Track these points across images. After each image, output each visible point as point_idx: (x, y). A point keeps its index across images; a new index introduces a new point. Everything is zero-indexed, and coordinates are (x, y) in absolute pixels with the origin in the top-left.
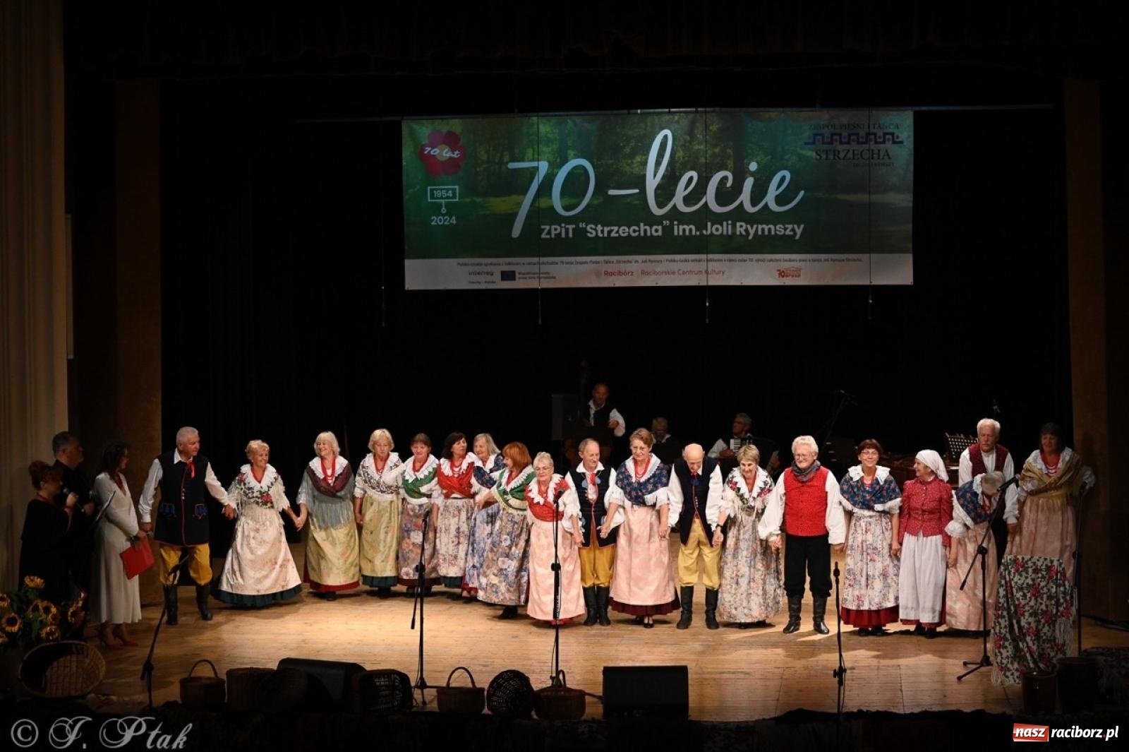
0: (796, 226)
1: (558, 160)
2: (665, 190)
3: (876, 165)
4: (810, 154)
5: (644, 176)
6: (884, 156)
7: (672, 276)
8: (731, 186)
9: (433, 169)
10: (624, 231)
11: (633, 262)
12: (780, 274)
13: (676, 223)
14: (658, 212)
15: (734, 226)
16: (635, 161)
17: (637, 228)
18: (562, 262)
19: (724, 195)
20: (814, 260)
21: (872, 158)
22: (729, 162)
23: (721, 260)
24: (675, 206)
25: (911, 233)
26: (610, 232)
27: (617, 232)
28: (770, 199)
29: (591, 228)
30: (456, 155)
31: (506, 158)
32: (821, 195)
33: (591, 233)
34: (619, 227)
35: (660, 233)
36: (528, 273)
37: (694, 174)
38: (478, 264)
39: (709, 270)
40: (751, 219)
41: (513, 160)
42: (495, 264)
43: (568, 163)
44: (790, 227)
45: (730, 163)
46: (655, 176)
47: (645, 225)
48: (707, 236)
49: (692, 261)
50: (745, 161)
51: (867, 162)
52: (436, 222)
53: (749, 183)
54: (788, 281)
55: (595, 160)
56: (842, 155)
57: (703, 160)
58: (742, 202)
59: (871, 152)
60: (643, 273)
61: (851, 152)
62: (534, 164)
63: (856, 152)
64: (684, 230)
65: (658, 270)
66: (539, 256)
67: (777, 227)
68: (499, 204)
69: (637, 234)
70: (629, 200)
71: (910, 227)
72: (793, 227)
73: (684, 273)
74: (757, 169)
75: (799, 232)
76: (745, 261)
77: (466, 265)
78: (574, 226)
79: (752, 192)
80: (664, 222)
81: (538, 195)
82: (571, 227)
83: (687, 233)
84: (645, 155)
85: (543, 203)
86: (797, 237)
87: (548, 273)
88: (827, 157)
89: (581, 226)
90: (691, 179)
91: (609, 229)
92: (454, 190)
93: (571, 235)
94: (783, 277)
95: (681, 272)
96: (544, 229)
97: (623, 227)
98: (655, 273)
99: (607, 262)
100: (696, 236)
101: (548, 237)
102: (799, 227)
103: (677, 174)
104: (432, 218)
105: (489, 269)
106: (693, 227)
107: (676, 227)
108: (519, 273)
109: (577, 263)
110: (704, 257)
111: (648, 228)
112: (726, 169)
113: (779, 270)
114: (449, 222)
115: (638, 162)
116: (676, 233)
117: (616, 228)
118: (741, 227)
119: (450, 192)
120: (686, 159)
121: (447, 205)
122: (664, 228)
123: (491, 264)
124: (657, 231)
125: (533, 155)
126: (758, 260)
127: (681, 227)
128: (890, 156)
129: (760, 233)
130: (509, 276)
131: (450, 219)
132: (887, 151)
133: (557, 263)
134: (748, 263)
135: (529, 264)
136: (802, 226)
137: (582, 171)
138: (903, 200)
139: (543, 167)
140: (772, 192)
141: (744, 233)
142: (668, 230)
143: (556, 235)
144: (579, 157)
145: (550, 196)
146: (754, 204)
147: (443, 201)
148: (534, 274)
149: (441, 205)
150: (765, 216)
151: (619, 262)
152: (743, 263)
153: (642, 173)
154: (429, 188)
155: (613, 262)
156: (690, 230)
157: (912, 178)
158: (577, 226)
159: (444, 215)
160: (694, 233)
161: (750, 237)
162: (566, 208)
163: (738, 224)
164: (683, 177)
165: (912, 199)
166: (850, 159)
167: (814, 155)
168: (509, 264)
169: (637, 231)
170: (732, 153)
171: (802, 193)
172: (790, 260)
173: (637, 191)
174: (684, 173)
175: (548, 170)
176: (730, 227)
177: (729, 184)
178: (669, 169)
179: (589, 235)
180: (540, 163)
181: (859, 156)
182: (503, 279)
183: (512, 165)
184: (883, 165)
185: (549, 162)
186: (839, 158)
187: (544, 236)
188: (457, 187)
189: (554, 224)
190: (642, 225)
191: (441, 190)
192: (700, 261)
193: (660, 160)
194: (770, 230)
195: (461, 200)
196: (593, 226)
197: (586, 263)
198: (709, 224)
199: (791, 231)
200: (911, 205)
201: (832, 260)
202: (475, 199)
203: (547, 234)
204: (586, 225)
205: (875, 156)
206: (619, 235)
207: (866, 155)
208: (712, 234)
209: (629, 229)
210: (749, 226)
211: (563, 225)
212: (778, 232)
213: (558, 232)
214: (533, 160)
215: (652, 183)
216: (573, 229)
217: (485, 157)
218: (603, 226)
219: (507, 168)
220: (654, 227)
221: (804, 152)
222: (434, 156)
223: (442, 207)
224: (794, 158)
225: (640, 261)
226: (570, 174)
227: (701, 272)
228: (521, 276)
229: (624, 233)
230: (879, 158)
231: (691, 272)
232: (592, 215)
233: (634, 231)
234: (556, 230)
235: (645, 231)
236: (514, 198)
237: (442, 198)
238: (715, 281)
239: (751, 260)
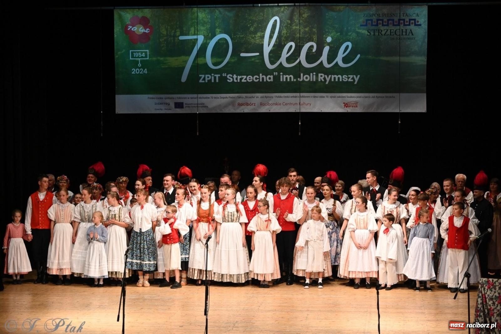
0: (355, 76)
1: (210, 35)
2: (275, 54)
3: (404, 38)
4: (365, 32)
5: (263, 45)
6: (410, 33)
7: (279, 106)
8: (315, 52)
9: (133, 39)
10: (250, 79)
11: (255, 97)
12: (344, 105)
13: (281, 74)
14: (270, 67)
15: (317, 76)
16: (256, 36)
17: (258, 77)
18: (212, 97)
19: (311, 57)
20: (366, 97)
21: (402, 35)
22: (314, 36)
23: (309, 97)
24: (281, 63)
25: (425, 81)
26: (241, 79)
27: (246, 79)
28: (339, 60)
29: (230, 76)
30: (147, 31)
31: (178, 33)
32: (370, 57)
33: (230, 80)
34: (247, 77)
35: (272, 80)
36: (192, 104)
37: (293, 44)
38: (161, 98)
39: (302, 102)
40: (327, 72)
41: (182, 34)
42: (171, 98)
43: (216, 36)
44: (351, 76)
45: (315, 38)
46: (269, 45)
47: (262, 75)
48: (300, 82)
49: (292, 97)
50: (324, 36)
51: (399, 37)
52: (135, 72)
53: (326, 49)
54: (349, 110)
55: (232, 35)
56: (383, 33)
57: (298, 35)
58: (322, 62)
59: (401, 30)
60: (262, 104)
61: (389, 31)
62: (195, 37)
63: (392, 31)
64: (286, 78)
65: (270, 102)
66: (197, 93)
67: (344, 76)
68: (174, 61)
69: (258, 80)
70: (253, 59)
71: (425, 77)
72: (353, 77)
73: (286, 104)
74: (331, 41)
75: (357, 80)
76: (324, 97)
77: (153, 98)
78: (219, 75)
79: (328, 55)
80: (274, 73)
81: (197, 56)
82: (217, 76)
83: (288, 80)
84: (262, 32)
85: (200, 61)
86: (356, 83)
87: (204, 104)
88: (374, 33)
89: (223, 75)
90: (291, 47)
91: (241, 77)
92: (146, 53)
93: (217, 81)
94: (347, 107)
95: (284, 104)
96: (201, 77)
97: (249, 77)
98: (268, 104)
99: (239, 97)
100: (294, 81)
101: (204, 81)
102: (357, 78)
103: (283, 44)
104: (133, 70)
105: (168, 101)
106: (292, 76)
107: (281, 76)
108: (186, 104)
109: (221, 98)
110: (298, 94)
111: (264, 77)
112: (312, 41)
113: (344, 103)
114: (143, 72)
115: (259, 36)
116: (281, 80)
117: (245, 77)
118: (321, 77)
119: (144, 54)
120: (288, 34)
121: (141, 61)
122: (274, 77)
123: (169, 98)
124: (270, 78)
125: (195, 32)
126: (331, 97)
127: (285, 76)
128: (413, 33)
129: (333, 80)
130: (179, 105)
131: (144, 70)
132: (411, 30)
133: (209, 98)
134: (326, 99)
135: (192, 98)
136: (359, 76)
137: (225, 42)
138: (421, 60)
139: (201, 39)
140: (341, 55)
141: (323, 80)
142: (277, 78)
143: (208, 80)
144: (222, 33)
145: (205, 57)
146: (329, 63)
147: (139, 59)
148: (195, 104)
149: (138, 61)
150: (336, 70)
151: (246, 97)
152: (322, 98)
153: (261, 43)
154: (130, 51)
155: (243, 98)
156: (290, 78)
157: (426, 47)
158: (221, 75)
159: (139, 68)
160: (292, 80)
161: (327, 83)
162: (215, 64)
163: (320, 75)
164: (287, 45)
165: (426, 59)
166: (388, 35)
167: (366, 32)
168: (180, 98)
169: (258, 79)
170: (316, 32)
171: (359, 56)
172: (351, 97)
173: (258, 54)
174: (287, 43)
175: (203, 41)
176: (314, 76)
177: (314, 50)
178: (278, 41)
179: (228, 81)
180: (198, 36)
181: (394, 33)
182: (176, 107)
183: (182, 38)
184: (409, 39)
185: (204, 36)
186: (381, 34)
187: (201, 81)
188: (148, 51)
189: (207, 74)
190: (261, 75)
191: (138, 52)
192: (296, 97)
193: (272, 35)
194: (339, 78)
195: (151, 59)
196: (231, 76)
197: (226, 98)
198: (302, 75)
199: (352, 79)
200: (426, 63)
201: (377, 97)
202: (159, 58)
203: (202, 80)
204: (227, 75)
205: (404, 33)
206: (247, 81)
207: (398, 34)
208: (303, 81)
209: (253, 77)
210: (326, 76)
211: (213, 75)
212: (344, 80)
213: (210, 78)
214: (194, 35)
215: (267, 49)
216: (219, 77)
217: (165, 33)
218: (237, 75)
219: (178, 39)
220: (269, 76)
221: (360, 31)
222: (134, 31)
223: (139, 63)
224: (354, 35)
225: (260, 97)
226: (217, 44)
227: (296, 104)
228: (187, 105)
229: (250, 80)
230: (406, 35)
231: (290, 104)
232: (230, 68)
233: (256, 79)
234: (208, 77)
235: (263, 78)
236: (183, 58)
237: (138, 57)
238: (305, 109)
239: (327, 97)
